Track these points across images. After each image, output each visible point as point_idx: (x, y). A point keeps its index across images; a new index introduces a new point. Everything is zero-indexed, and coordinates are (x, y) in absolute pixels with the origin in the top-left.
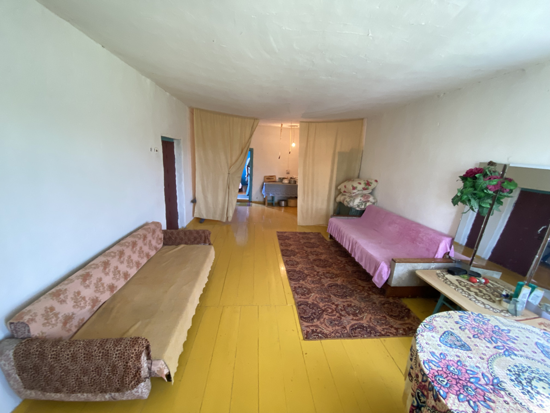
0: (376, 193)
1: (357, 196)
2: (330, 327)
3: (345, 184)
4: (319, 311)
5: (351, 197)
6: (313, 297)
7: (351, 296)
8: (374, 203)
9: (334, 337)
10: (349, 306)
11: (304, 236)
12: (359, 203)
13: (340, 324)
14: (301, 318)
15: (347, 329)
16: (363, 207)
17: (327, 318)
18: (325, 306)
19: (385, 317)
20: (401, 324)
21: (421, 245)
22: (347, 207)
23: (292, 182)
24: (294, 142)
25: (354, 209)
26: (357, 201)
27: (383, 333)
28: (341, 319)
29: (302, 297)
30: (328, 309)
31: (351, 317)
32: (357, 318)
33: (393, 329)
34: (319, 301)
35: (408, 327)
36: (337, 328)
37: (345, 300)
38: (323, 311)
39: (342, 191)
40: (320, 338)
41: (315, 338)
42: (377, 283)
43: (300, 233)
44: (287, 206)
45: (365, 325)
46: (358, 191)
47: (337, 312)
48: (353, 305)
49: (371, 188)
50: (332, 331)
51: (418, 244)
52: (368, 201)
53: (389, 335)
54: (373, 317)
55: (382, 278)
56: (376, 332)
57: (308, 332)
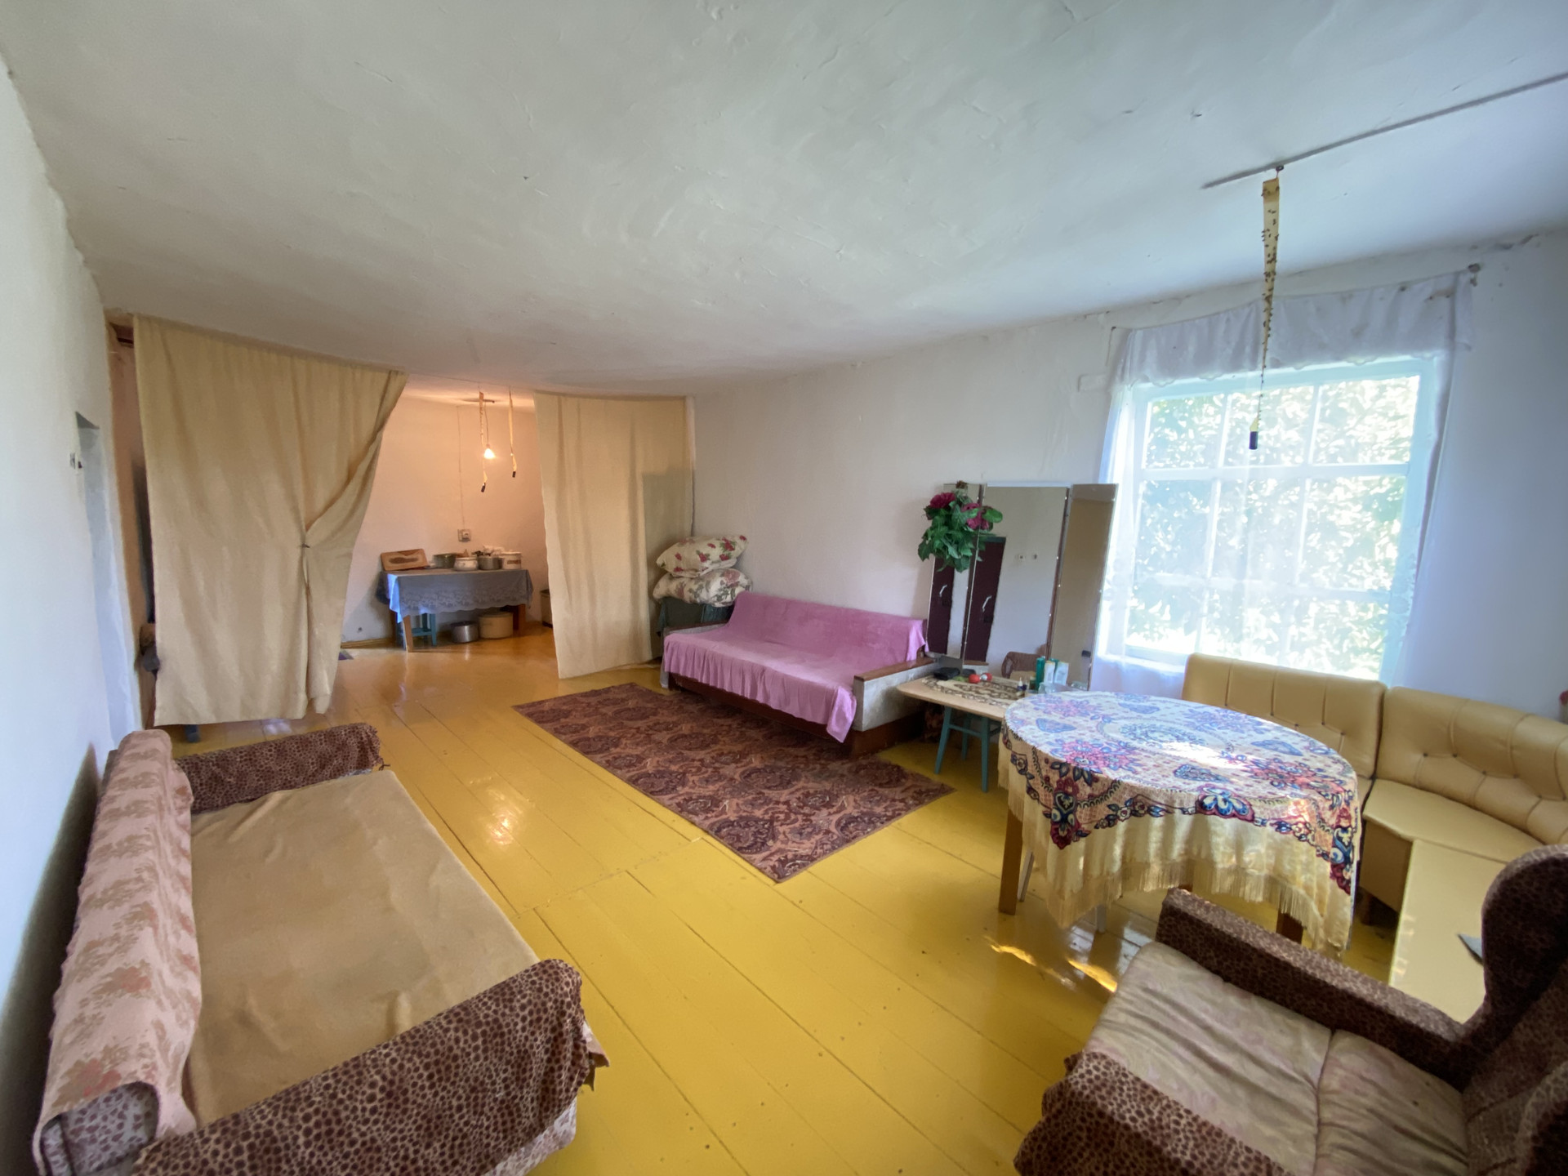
0: (745, 564)
1: (711, 574)
2: (805, 841)
3: (675, 549)
4: (763, 825)
5: (699, 579)
6: (730, 806)
7: (797, 778)
8: (747, 588)
9: (825, 854)
10: (807, 795)
11: (600, 698)
12: (720, 590)
13: (816, 830)
14: (740, 851)
15: (833, 833)
16: (729, 599)
17: (788, 831)
18: (766, 812)
19: (872, 790)
20: (903, 792)
21: (876, 646)
22: (694, 604)
23: (490, 564)
24: (488, 446)
25: (710, 605)
26: (715, 587)
27: (889, 814)
28: (811, 821)
29: (709, 815)
30: (776, 815)
31: (825, 812)
32: (835, 809)
33: (897, 803)
34: (749, 810)
35: (915, 792)
36: (817, 837)
37: (793, 789)
38: (771, 821)
39: (670, 568)
40: (804, 865)
41: (795, 871)
42: (836, 733)
43: (585, 695)
44: (478, 638)
45: (856, 815)
46: (713, 562)
47: (795, 814)
48: (811, 791)
49: (734, 554)
50: (813, 846)
51: (870, 644)
52: (737, 584)
53: (899, 814)
54: (858, 798)
55: (845, 719)
56: (879, 818)
57: (773, 867)
